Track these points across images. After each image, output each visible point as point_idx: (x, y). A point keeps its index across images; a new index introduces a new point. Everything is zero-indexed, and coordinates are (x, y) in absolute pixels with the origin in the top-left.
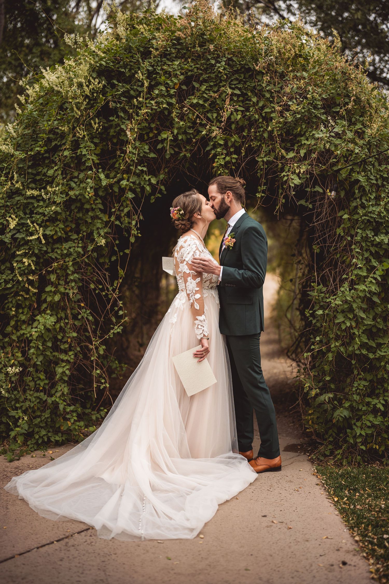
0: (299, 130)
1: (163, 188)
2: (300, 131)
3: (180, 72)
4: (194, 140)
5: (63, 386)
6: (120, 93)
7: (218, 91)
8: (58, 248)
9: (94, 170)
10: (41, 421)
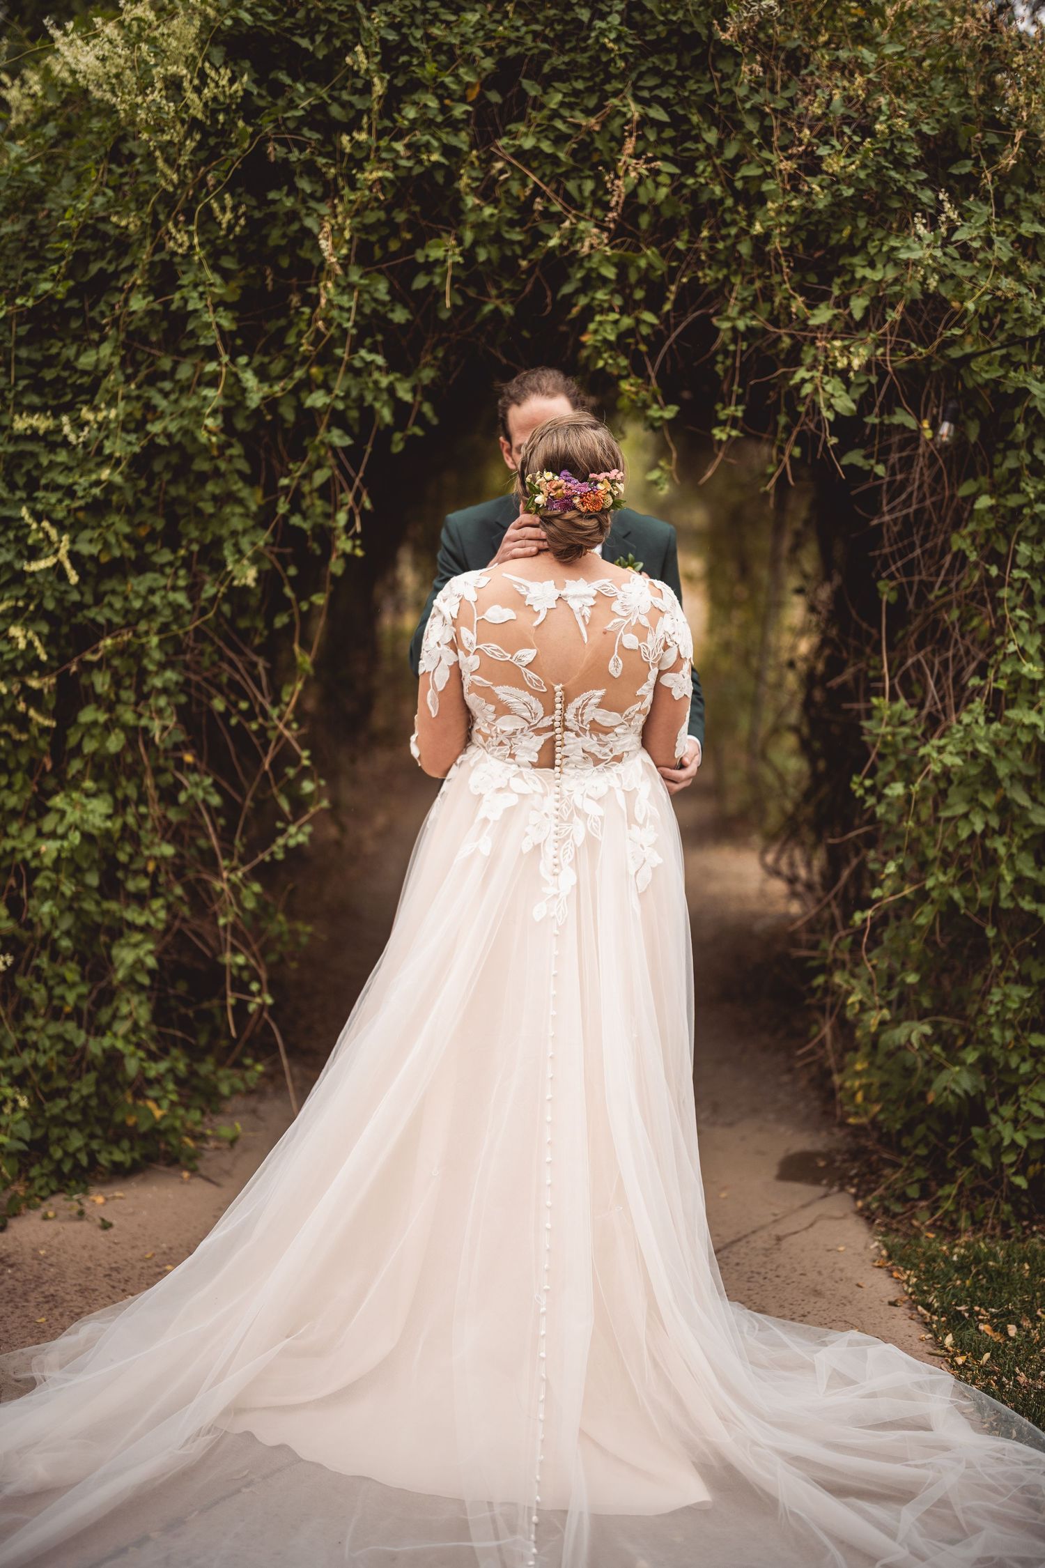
0: (846, 233)
1: (427, 408)
2: (851, 236)
3: (483, 48)
4: (524, 263)
5: (135, 1000)
6: (300, 113)
7: (600, 107)
8: (113, 592)
9: (225, 359)
10: (69, 1107)
